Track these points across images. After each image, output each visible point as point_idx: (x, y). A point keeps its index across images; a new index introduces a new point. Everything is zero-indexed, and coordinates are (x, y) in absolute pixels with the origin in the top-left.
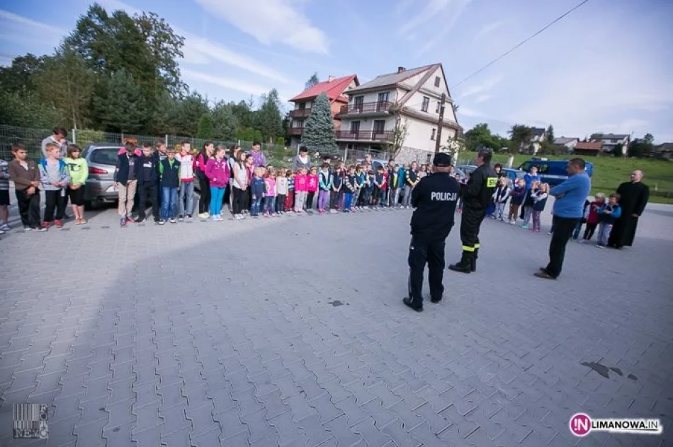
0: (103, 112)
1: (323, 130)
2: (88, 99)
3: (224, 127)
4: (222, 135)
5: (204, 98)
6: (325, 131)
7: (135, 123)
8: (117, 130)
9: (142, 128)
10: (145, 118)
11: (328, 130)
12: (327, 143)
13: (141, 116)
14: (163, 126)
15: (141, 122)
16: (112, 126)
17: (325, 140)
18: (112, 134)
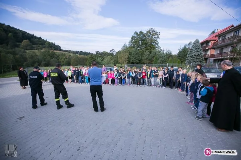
0: (130, 59)
1: (195, 56)
2: (128, 56)
3: (161, 59)
4: (161, 62)
5: (162, 50)
6: (196, 56)
7: (137, 61)
8: (134, 63)
9: (139, 62)
10: (140, 59)
11: (197, 55)
12: (196, 61)
13: (139, 59)
14: (145, 61)
15: (139, 60)
16: (132, 63)
17: (196, 60)
18: (133, 64)
